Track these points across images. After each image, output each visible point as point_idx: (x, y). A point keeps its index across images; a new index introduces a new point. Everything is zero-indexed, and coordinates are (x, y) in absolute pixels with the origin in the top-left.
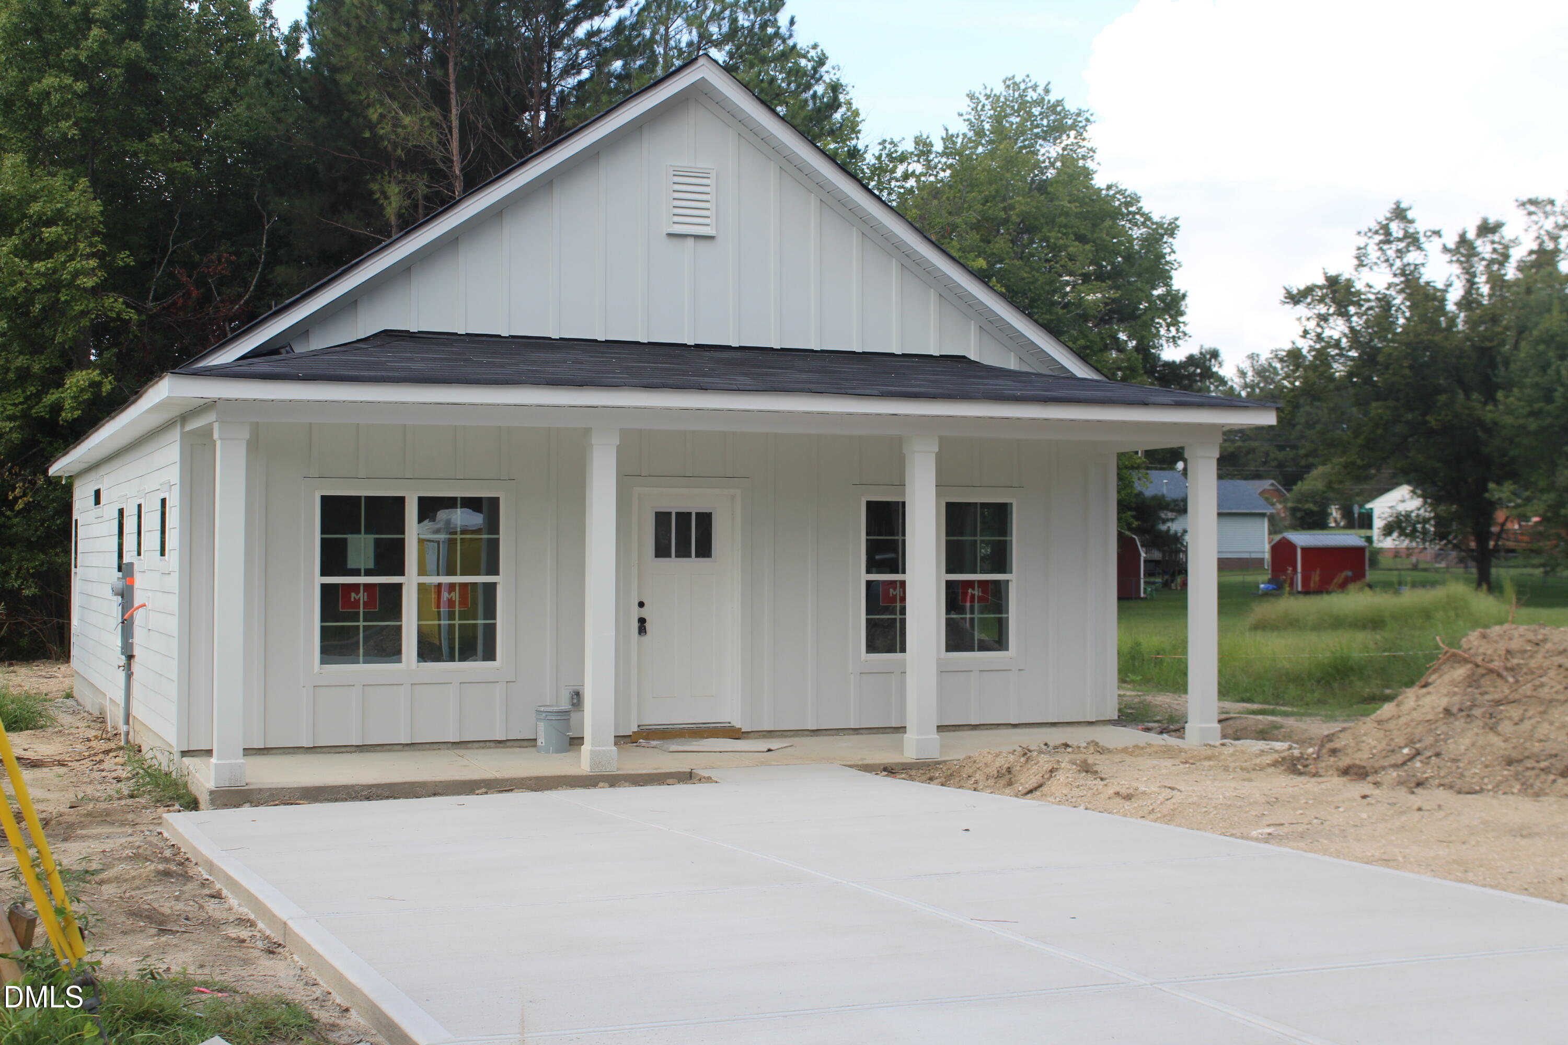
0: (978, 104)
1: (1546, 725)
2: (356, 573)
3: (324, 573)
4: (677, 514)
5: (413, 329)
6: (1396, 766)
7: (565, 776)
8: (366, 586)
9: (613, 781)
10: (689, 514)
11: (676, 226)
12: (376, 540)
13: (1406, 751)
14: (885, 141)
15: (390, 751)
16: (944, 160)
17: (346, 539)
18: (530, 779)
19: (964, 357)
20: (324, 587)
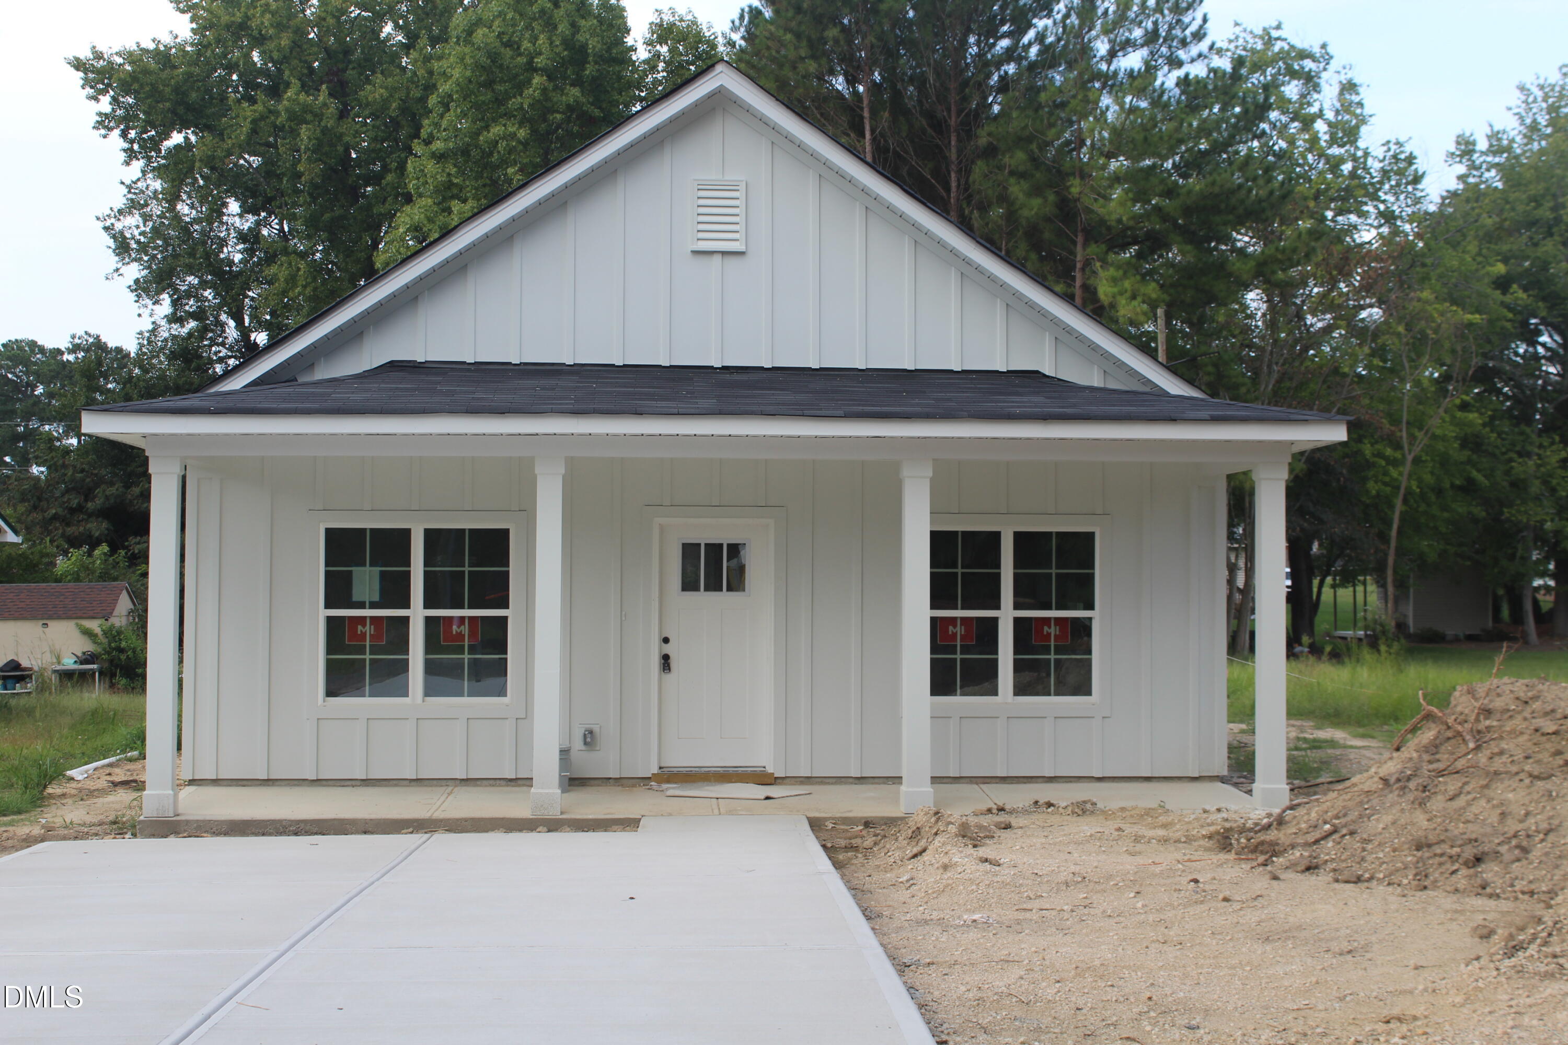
0: (1528, 96)
1: (1483, 802)
2: (361, 605)
3: (328, 606)
4: (706, 545)
5: (420, 359)
6: (1307, 845)
7: (503, 819)
8: (374, 619)
9: (553, 825)
10: (720, 546)
11: (700, 243)
12: (382, 573)
13: (1327, 827)
14: (1388, 142)
15: (396, 785)
16: (1489, 159)
17: (351, 572)
18: (466, 820)
19: (1037, 372)
20: (330, 619)
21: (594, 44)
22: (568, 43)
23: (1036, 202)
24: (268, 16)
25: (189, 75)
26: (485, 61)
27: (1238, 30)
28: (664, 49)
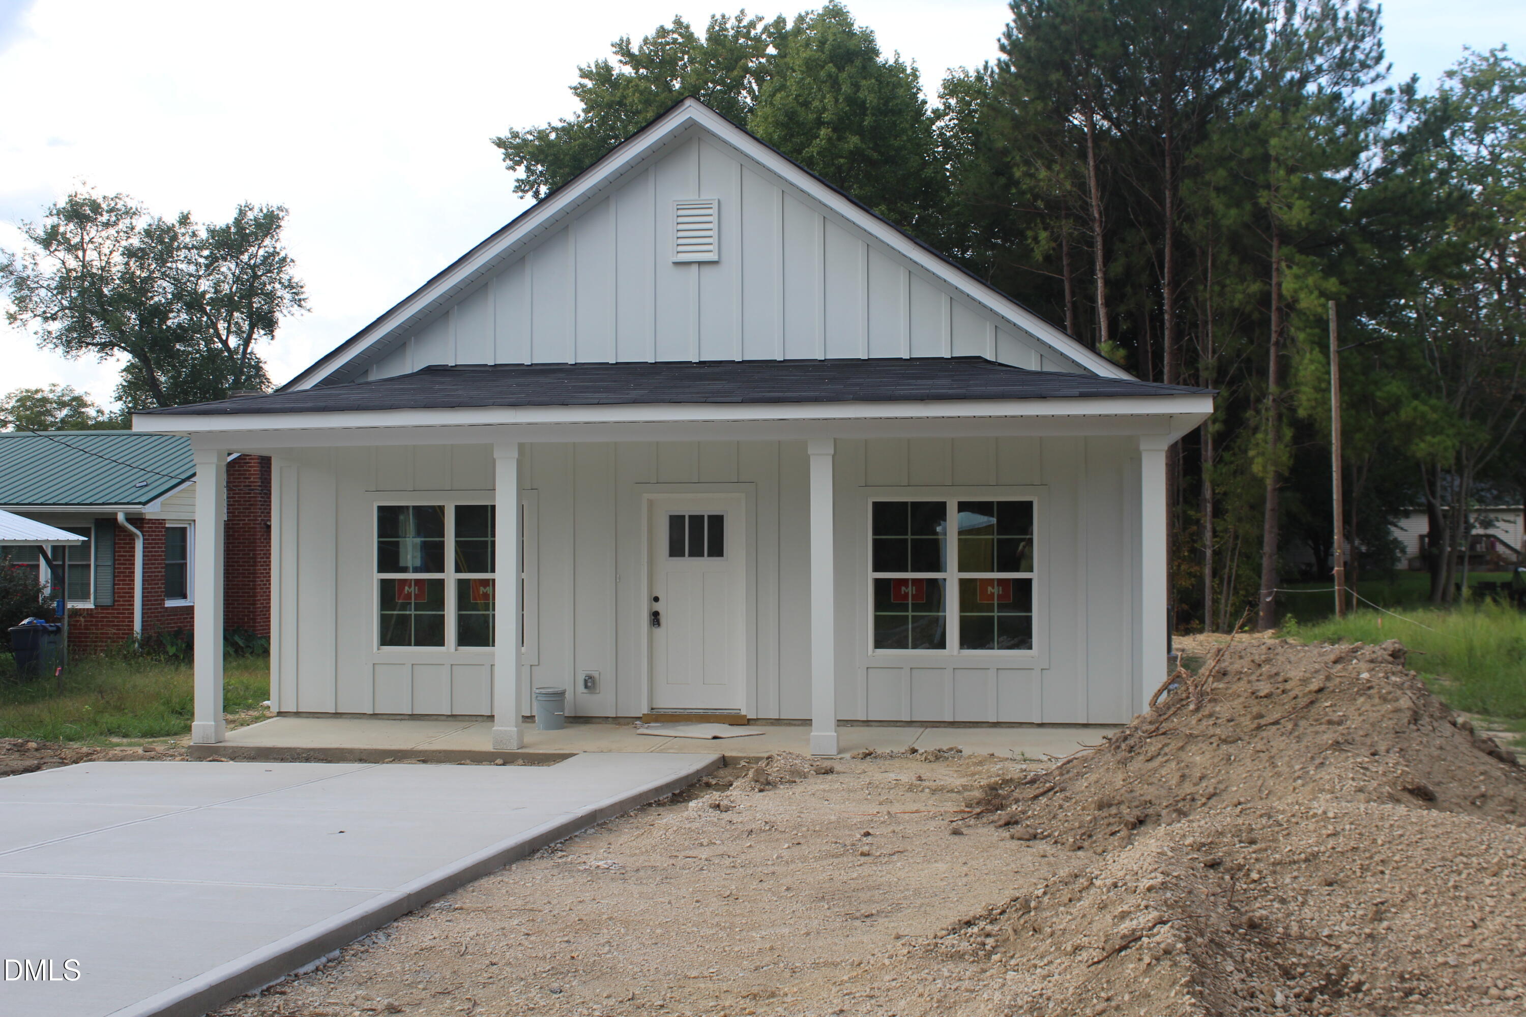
2: (407, 570)
3: (381, 570)
4: (690, 517)
5: (451, 363)
6: (1029, 800)
8: (416, 581)
10: (701, 517)
11: (680, 255)
12: (422, 543)
17: (398, 542)
19: (979, 357)
20: (382, 582)
21: (871, 99)
22: (851, 101)
23: (1233, 212)
24: (637, 95)
25: (584, 146)
26: (782, 118)
27: (1467, 54)
28: (953, 102)
